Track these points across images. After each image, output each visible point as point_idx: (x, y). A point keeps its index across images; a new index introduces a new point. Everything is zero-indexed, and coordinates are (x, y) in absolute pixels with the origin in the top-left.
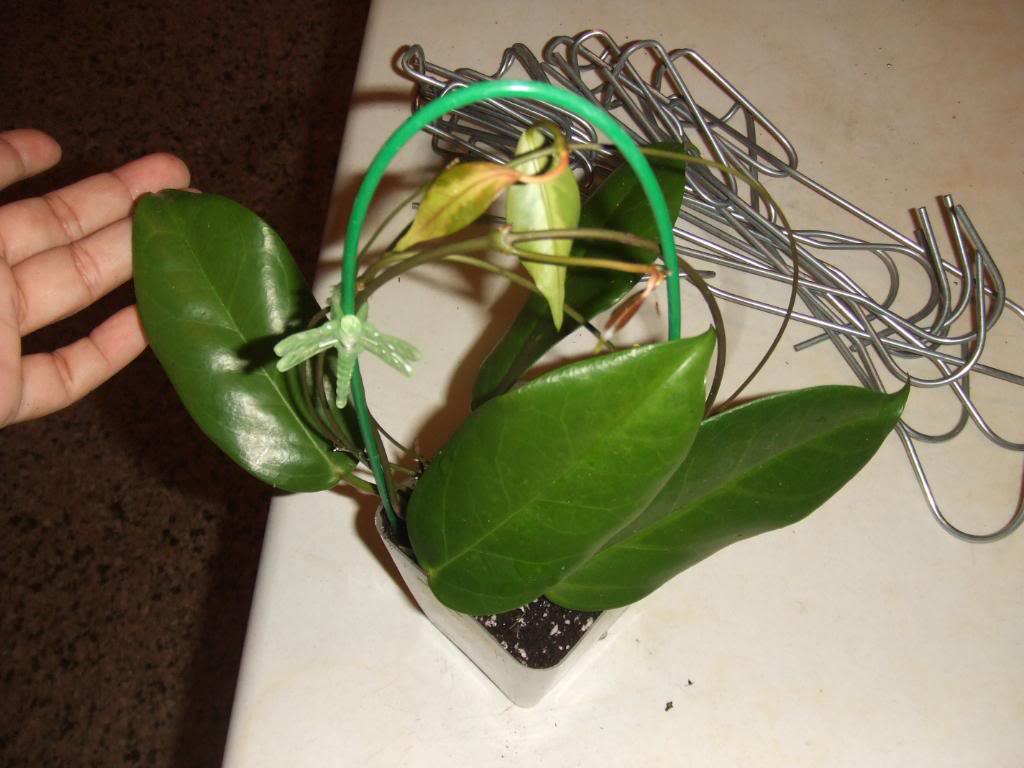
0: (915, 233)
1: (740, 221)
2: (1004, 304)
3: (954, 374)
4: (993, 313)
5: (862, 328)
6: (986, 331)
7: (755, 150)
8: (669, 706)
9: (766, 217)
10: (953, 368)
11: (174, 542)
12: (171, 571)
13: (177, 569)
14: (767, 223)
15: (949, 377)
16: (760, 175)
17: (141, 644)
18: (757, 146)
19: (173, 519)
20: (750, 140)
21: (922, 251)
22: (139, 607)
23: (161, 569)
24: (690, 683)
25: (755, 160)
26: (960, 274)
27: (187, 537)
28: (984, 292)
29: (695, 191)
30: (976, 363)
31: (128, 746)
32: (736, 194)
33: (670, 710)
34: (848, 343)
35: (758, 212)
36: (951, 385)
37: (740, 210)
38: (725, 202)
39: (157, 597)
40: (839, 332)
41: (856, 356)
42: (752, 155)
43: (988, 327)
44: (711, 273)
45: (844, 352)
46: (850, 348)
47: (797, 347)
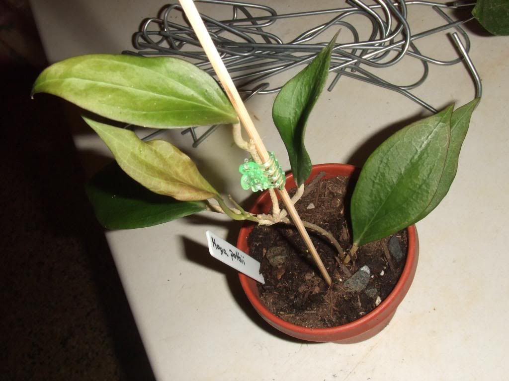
2: (406, 5)
3: (404, 48)
4: (403, 11)
5: (351, 59)
6: (405, 20)
7: (253, 20)
9: (276, 43)
10: (401, 47)
14: (278, 46)
15: (403, 51)
16: (263, 29)
18: (253, 18)
20: (249, 18)
21: (356, 9)
25: (257, 25)
26: (380, 6)
28: (395, 6)
30: (410, 37)
32: (255, 43)
34: (349, 70)
35: (271, 43)
36: (406, 54)
38: (253, 50)
40: (342, 68)
41: (357, 73)
42: (254, 24)
43: (405, 17)
44: (266, 84)
45: (351, 76)
46: (352, 71)
47: (330, 89)
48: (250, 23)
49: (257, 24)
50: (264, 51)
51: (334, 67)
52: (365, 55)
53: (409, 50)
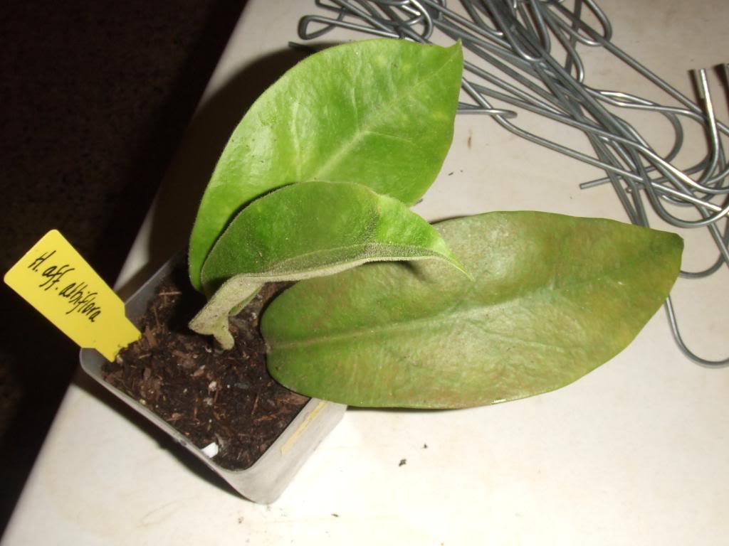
1: (549, 76)
3: (713, 217)
5: (637, 173)
7: (577, 23)
8: (403, 463)
9: (575, 78)
10: (711, 213)
14: (574, 82)
15: (708, 219)
16: (577, 43)
18: (580, 20)
20: (575, 16)
21: (700, 110)
24: (425, 446)
29: (513, 47)
32: (548, 53)
33: (403, 466)
34: (624, 185)
35: (569, 73)
36: (710, 227)
37: (552, 69)
38: (538, 58)
40: (618, 174)
41: (629, 196)
42: (574, 27)
44: (513, 114)
45: (621, 194)
46: (627, 190)
47: (582, 186)
48: (569, 22)
49: (576, 31)
50: (548, 69)
51: (611, 164)
52: (660, 184)
53: (718, 223)
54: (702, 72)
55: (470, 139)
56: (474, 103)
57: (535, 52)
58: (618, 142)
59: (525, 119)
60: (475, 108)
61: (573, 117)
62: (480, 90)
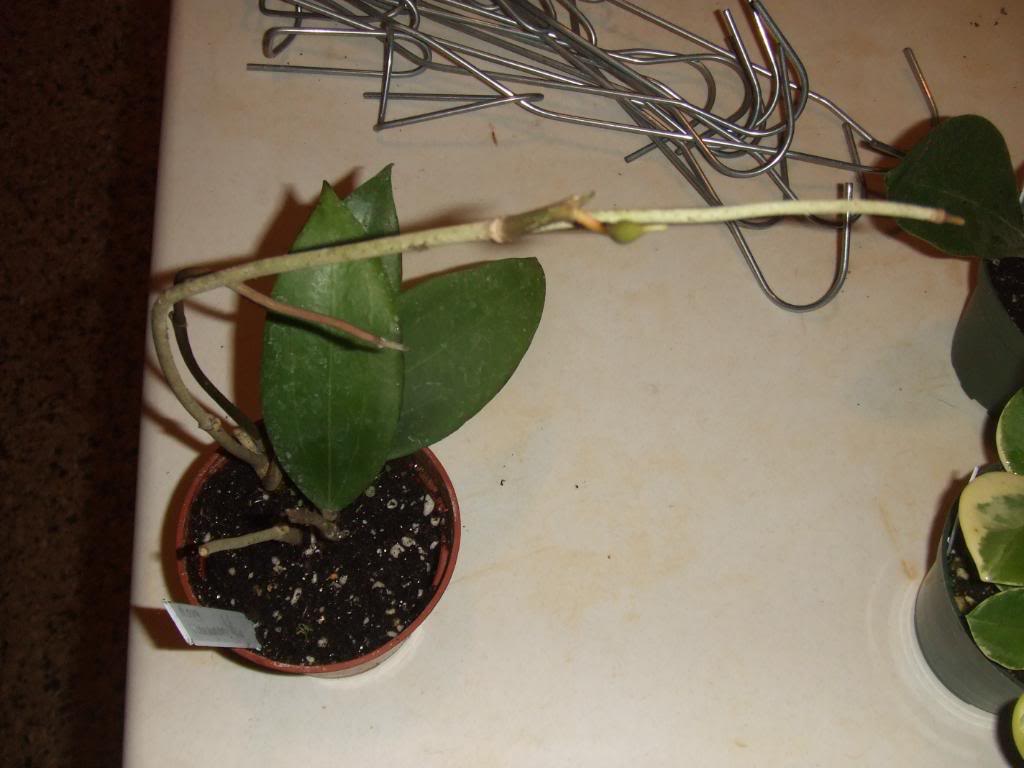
0: (726, 40)
1: (565, 47)
2: (808, 96)
3: (769, 162)
4: (798, 104)
5: (684, 132)
6: (794, 120)
9: (587, 38)
10: (767, 157)
11: (63, 473)
12: (64, 502)
13: (70, 499)
14: (587, 44)
15: (766, 165)
17: (45, 577)
19: (58, 451)
21: (733, 57)
22: (37, 540)
23: (54, 501)
26: (770, 75)
27: (76, 466)
28: (790, 88)
29: (518, 23)
30: (787, 151)
31: (47, 676)
32: (556, 19)
34: (673, 148)
35: (579, 35)
36: (768, 172)
37: (563, 37)
38: (546, 28)
39: (54, 529)
40: (663, 137)
41: (681, 158)
43: (796, 117)
44: (539, 96)
45: (671, 157)
46: (676, 152)
47: (628, 159)
50: (562, 40)
51: (653, 128)
52: (709, 137)
53: (775, 168)
54: (727, 13)
55: (493, 134)
56: (496, 94)
57: (541, 22)
58: (652, 102)
59: (553, 98)
60: (498, 98)
61: (602, 87)
62: (495, 76)
